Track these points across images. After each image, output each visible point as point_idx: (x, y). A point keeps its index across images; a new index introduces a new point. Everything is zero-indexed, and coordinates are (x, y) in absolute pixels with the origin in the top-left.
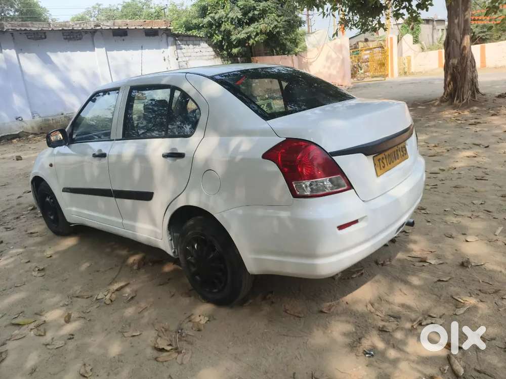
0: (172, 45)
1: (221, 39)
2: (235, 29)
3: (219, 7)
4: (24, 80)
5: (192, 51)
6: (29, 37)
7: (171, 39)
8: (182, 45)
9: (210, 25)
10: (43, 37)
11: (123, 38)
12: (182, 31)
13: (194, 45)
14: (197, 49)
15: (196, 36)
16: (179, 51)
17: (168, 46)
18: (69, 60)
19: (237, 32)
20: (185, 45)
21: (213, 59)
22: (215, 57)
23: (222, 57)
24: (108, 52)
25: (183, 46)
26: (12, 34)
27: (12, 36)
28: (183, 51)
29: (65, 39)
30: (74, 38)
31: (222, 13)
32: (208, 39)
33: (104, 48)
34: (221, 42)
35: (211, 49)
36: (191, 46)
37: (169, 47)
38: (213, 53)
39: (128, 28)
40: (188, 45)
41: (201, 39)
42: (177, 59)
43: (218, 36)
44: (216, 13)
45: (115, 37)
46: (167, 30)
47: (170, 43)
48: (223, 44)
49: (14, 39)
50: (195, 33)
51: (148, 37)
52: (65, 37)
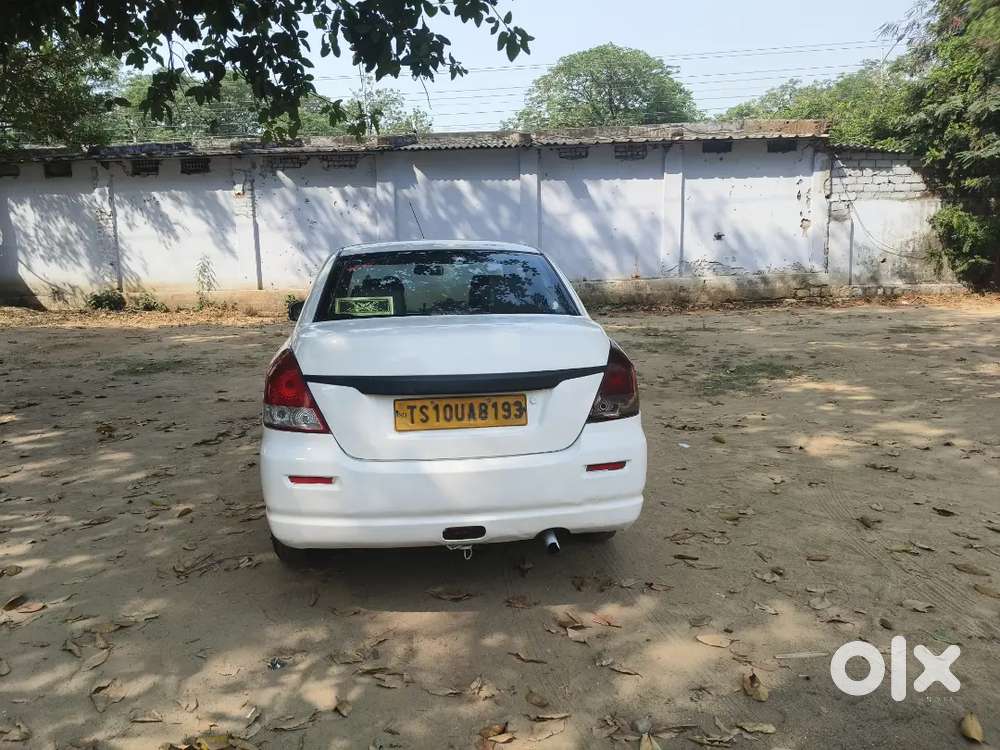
0: (822, 169)
1: (943, 157)
2: (979, 136)
3: (955, 91)
4: (540, 224)
5: (869, 180)
6: (563, 155)
7: (822, 157)
8: (845, 170)
9: (924, 126)
10: (584, 154)
11: (722, 155)
13: (874, 168)
14: (882, 177)
15: (883, 152)
16: (836, 181)
17: (813, 171)
18: (615, 192)
19: (981, 143)
20: (854, 168)
21: (918, 198)
22: (925, 196)
23: (945, 196)
24: (687, 181)
25: (848, 171)
26: (539, 150)
27: (539, 153)
28: (845, 181)
29: (617, 157)
30: (632, 155)
31: (957, 101)
32: (914, 158)
33: (681, 174)
34: (944, 163)
35: (917, 178)
36: (868, 172)
37: (815, 173)
38: (923, 186)
39: (731, 138)
40: (862, 169)
41: (897, 158)
42: (828, 197)
43: (939, 151)
44: (941, 103)
45: (706, 154)
46: (814, 139)
47: (817, 164)
48: (949, 167)
49: (540, 158)
51: (774, 154)
52: (618, 154)
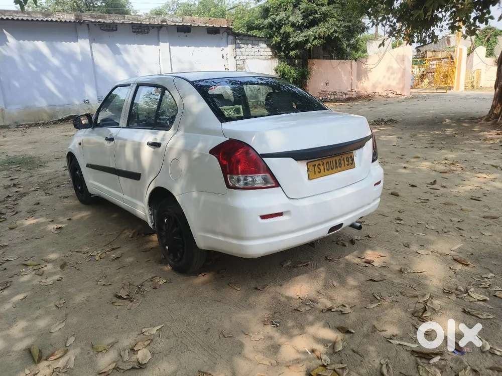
0: (232, 44)
1: (280, 41)
2: (294, 31)
3: (281, 9)
5: (250, 50)
6: (102, 28)
7: (231, 38)
8: (241, 44)
9: (270, 26)
10: (115, 29)
11: (186, 34)
12: (243, 31)
13: (253, 44)
14: (256, 48)
15: (255, 36)
16: (238, 50)
17: (228, 44)
19: (295, 35)
20: (244, 44)
21: (270, 59)
22: (272, 58)
23: (279, 58)
24: (171, 47)
25: (242, 45)
26: (88, 25)
27: (88, 27)
28: (242, 50)
29: (134, 32)
30: (142, 31)
31: (283, 14)
32: (267, 40)
33: (168, 43)
34: (279, 43)
35: (269, 50)
36: (250, 46)
37: (229, 46)
38: (271, 54)
39: (191, 25)
40: (247, 44)
41: (260, 39)
42: (235, 58)
43: (277, 38)
44: (277, 15)
45: (179, 33)
46: (228, 28)
47: (230, 41)
48: (282, 45)
49: (89, 29)
50: (255, 33)
51: (210, 35)
52: (134, 30)
